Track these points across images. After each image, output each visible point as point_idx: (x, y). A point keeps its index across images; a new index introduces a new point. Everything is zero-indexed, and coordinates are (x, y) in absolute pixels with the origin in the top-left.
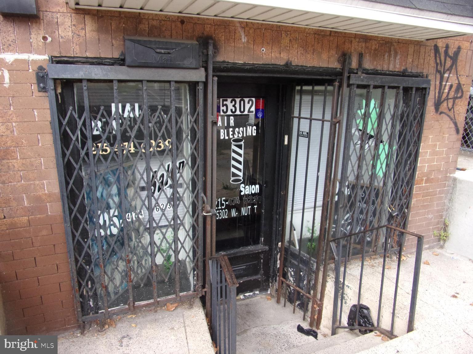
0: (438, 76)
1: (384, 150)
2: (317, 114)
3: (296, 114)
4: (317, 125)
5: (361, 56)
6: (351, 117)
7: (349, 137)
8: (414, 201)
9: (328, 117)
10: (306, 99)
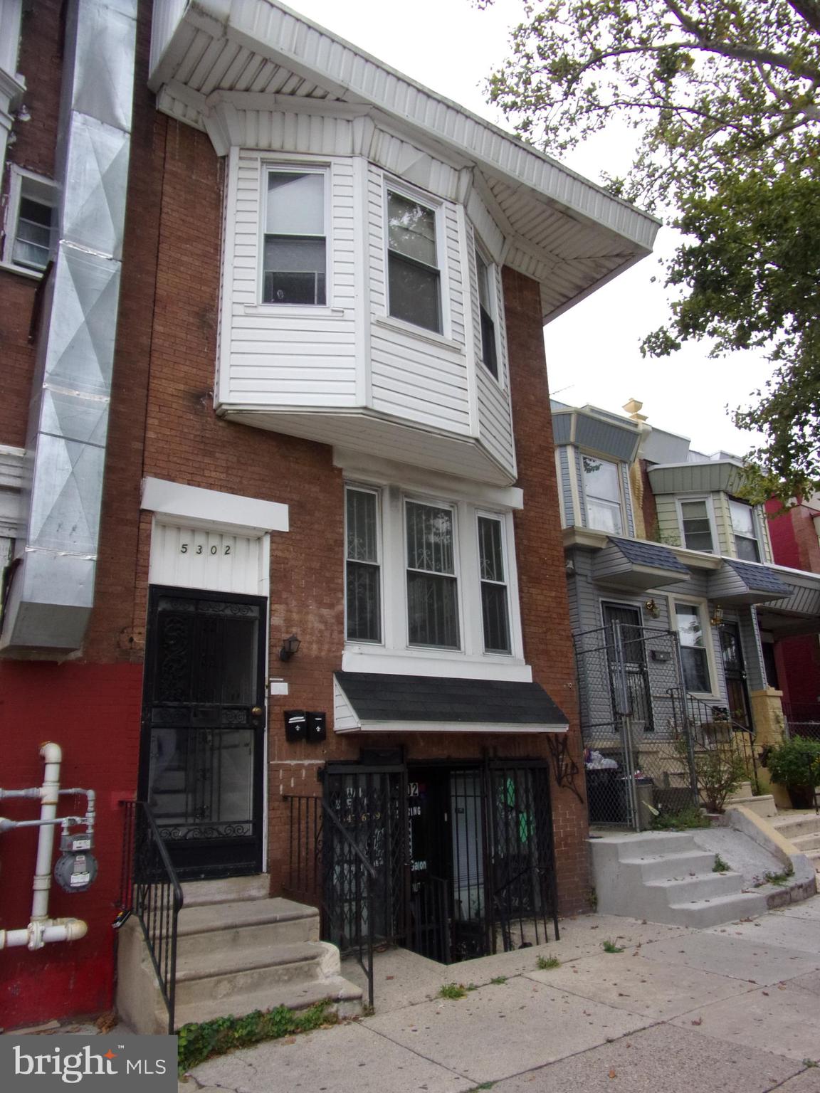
0: (555, 759)
1: (523, 818)
2: (470, 792)
3: (453, 793)
4: (471, 800)
5: (495, 749)
6: (495, 793)
7: (495, 808)
8: (558, 864)
9: (478, 793)
10: (460, 781)
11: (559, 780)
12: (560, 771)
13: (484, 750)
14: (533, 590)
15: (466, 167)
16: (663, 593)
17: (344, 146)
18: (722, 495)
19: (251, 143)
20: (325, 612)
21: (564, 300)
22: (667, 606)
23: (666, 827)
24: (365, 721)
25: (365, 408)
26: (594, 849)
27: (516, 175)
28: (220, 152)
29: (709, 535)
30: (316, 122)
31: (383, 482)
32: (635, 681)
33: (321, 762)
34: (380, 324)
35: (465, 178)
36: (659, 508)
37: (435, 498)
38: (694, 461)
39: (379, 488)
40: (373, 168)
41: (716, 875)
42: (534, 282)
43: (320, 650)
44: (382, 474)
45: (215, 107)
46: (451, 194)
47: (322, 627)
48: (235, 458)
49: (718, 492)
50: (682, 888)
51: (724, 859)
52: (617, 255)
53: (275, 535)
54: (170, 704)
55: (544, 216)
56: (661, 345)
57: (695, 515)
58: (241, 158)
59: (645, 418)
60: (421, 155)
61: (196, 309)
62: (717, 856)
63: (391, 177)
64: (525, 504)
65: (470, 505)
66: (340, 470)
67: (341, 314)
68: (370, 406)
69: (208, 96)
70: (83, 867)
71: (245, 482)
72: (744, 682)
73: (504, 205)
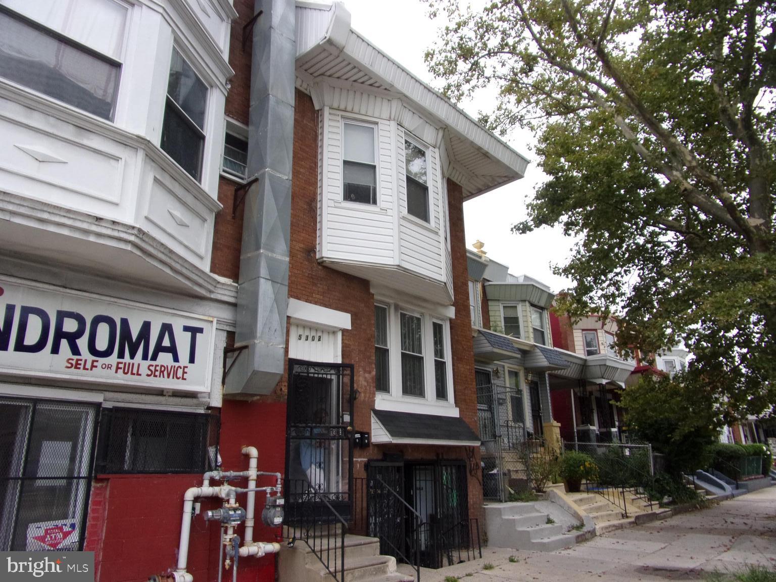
0: (469, 460)
11: (471, 472)
12: (471, 467)
13: (438, 455)
14: (459, 365)
15: (441, 128)
16: (502, 364)
17: (385, 114)
18: (527, 304)
19: (335, 105)
20: (367, 375)
21: (469, 194)
22: (504, 371)
23: (516, 500)
24: (393, 438)
25: (399, 266)
26: (487, 511)
27: (465, 134)
28: (317, 107)
29: (518, 327)
30: (372, 98)
31: (391, 301)
32: (487, 415)
33: (365, 459)
34: (404, 218)
35: (441, 134)
36: (490, 308)
37: (413, 311)
38: (510, 281)
39: (388, 305)
40: (399, 127)
41: (549, 525)
42: (460, 186)
43: (365, 397)
44: (391, 297)
45: (318, 83)
46: (433, 142)
47: (366, 384)
48: (327, 288)
49: (525, 301)
50: (536, 531)
51: (551, 517)
52: (505, 177)
53: (344, 331)
54: (300, 425)
55: (474, 154)
56: (524, 228)
57: (511, 314)
58: (330, 114)
59: (485, 253)
60: (421, 121)
61: (307, 200)
62: (548, 515)
63: (408, 133)
64: (456, 316)
65: (430, 315)
66: (373, 295)
67: (385, 212)
68: (401, 265)
69: (315, 77)
70: (279, 514)
71: (331, 301)
72: (540, 417)
73: (453, 147)
